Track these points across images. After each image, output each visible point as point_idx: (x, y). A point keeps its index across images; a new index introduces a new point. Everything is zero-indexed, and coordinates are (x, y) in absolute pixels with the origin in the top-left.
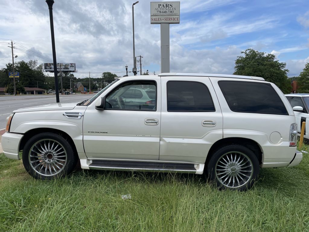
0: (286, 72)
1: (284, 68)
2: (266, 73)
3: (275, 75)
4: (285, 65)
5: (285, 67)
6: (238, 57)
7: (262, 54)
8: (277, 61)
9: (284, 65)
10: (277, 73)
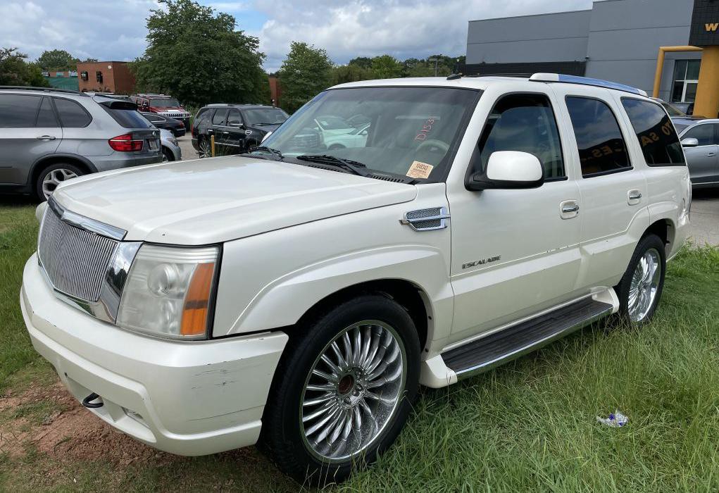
0: (261, 57)
1: (257, 50)
2: (225, 58)
3: (243, 63)
4: (257, 42)
5: (257, 47)
6: (151, 11)
7: (208, 10)
8: (240, 33)
9: (254, 41)
10: (245, 60)
